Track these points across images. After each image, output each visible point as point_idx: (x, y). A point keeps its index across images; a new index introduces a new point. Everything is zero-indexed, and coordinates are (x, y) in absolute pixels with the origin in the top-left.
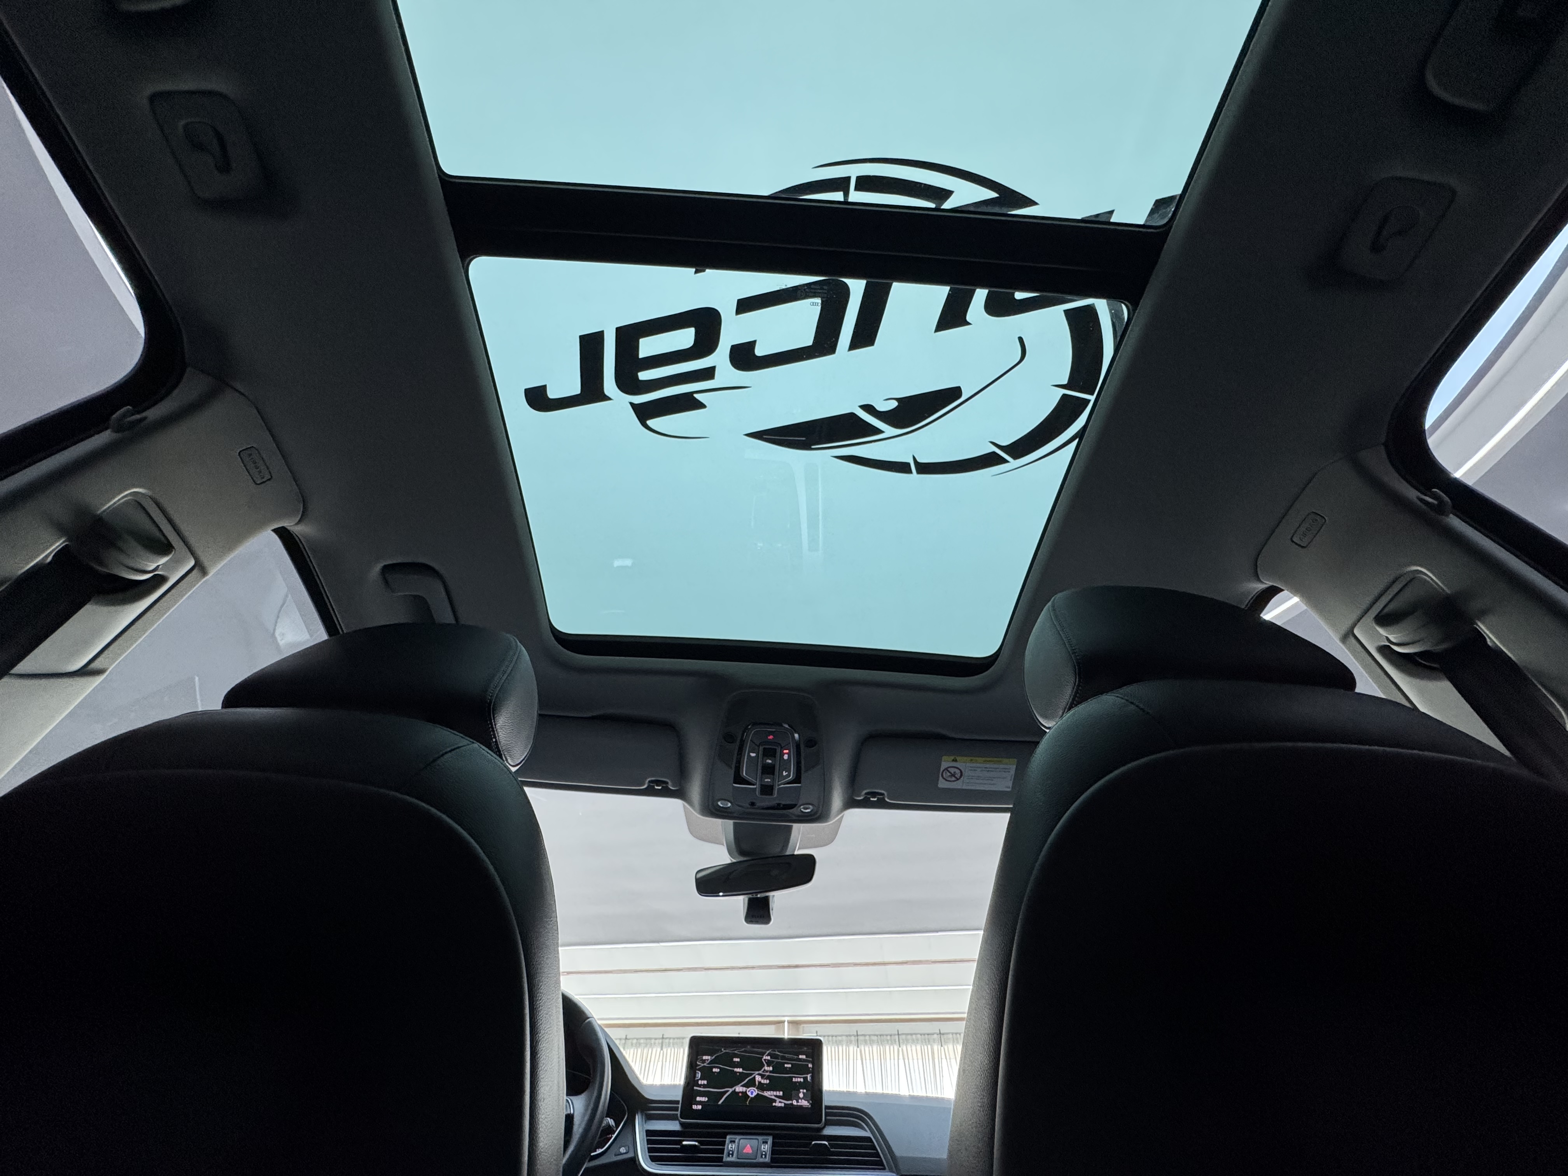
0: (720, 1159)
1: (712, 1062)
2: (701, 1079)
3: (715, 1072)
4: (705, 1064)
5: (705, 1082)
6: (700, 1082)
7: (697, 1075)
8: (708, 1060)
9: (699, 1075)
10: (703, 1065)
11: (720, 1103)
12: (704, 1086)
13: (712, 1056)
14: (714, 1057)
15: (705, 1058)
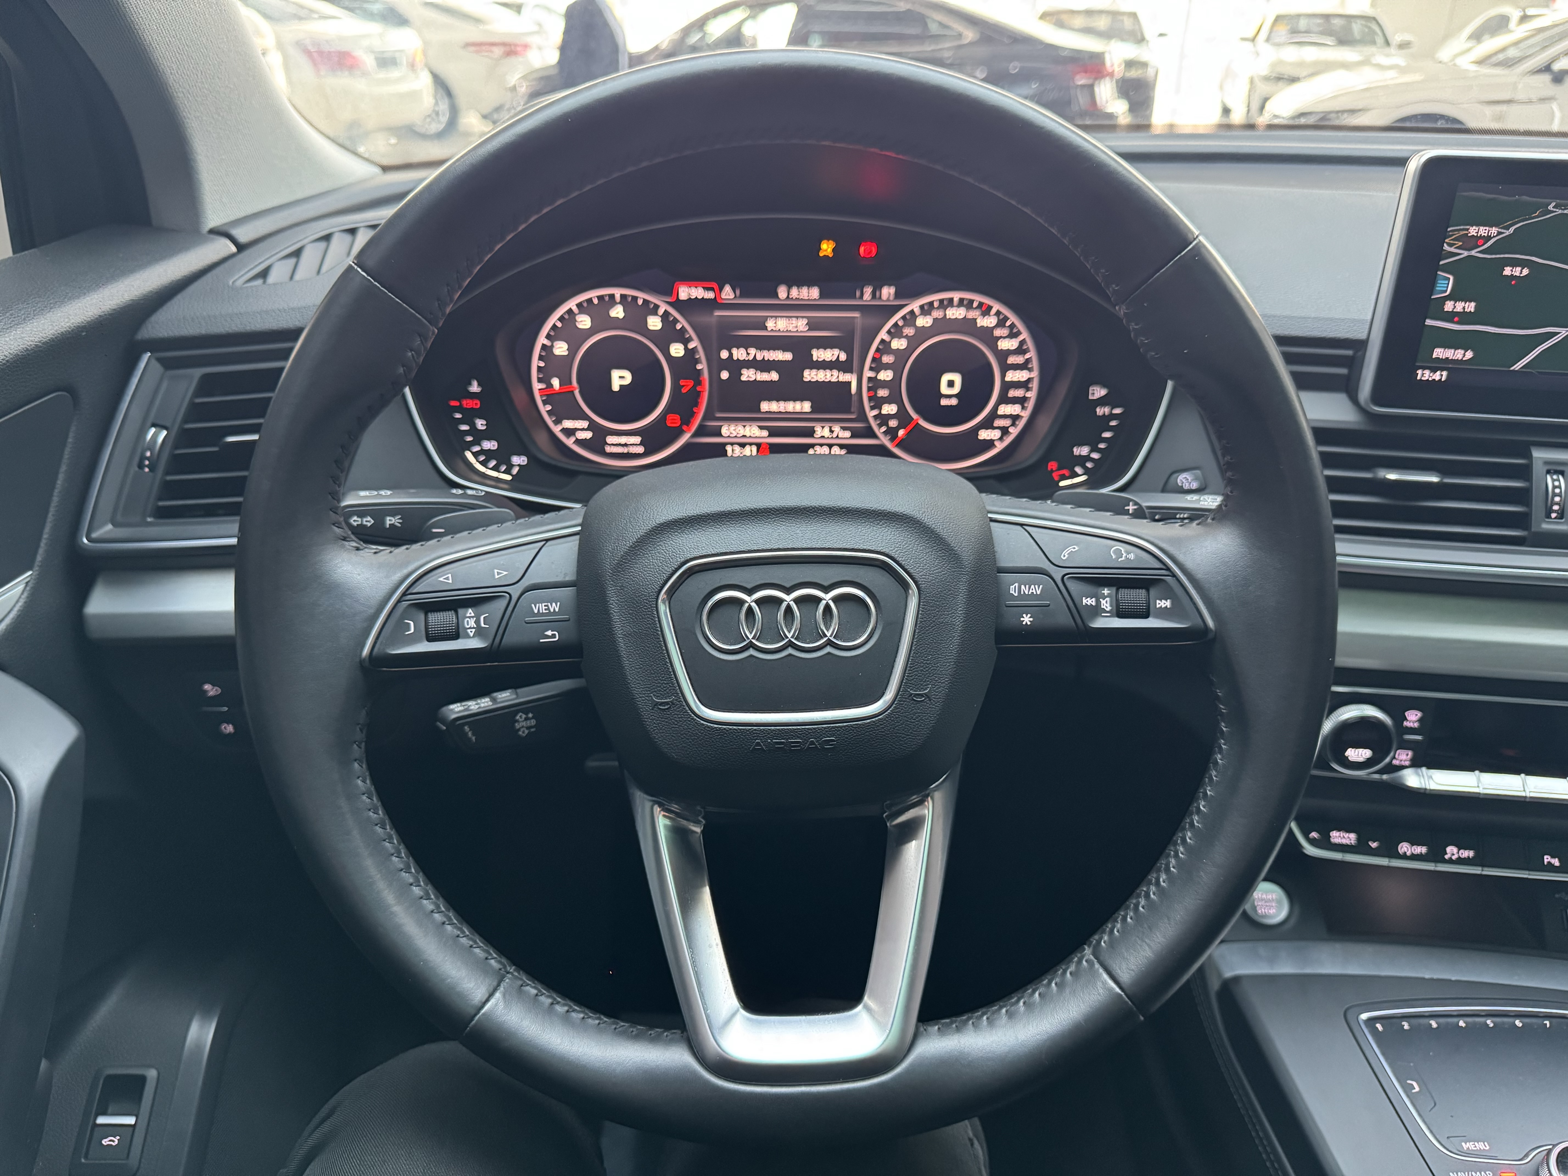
0: (1521, 521)
1: (1501, 246)
2: (1454, 296)
3: (1512, 277)
4: (1473, 253)
5: (1471, 307)
6: (1449, 306)
7: (1440, 285)
8: (1489, 238)
9: (1446, 283)
10: (1466, 254)
11: (1517, 366)
12: (1464, 317)
13: (1507, 228)
14: (1512, 230)
15: (1473, 231)
